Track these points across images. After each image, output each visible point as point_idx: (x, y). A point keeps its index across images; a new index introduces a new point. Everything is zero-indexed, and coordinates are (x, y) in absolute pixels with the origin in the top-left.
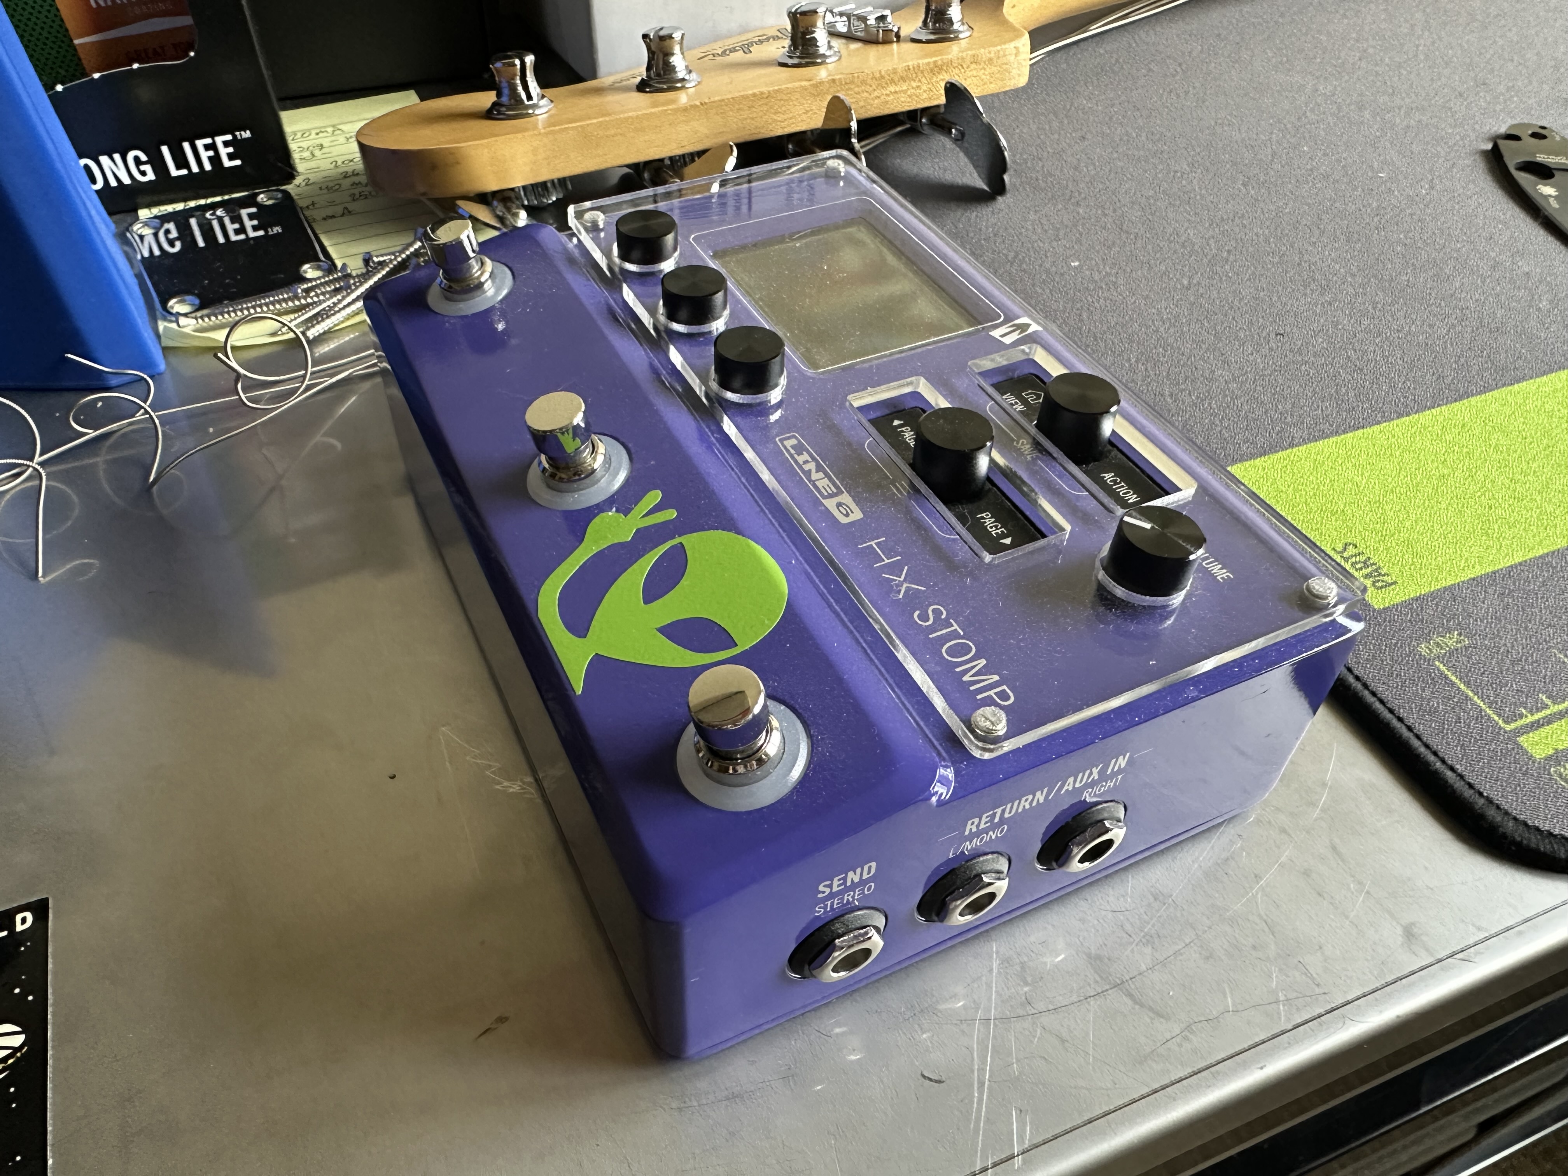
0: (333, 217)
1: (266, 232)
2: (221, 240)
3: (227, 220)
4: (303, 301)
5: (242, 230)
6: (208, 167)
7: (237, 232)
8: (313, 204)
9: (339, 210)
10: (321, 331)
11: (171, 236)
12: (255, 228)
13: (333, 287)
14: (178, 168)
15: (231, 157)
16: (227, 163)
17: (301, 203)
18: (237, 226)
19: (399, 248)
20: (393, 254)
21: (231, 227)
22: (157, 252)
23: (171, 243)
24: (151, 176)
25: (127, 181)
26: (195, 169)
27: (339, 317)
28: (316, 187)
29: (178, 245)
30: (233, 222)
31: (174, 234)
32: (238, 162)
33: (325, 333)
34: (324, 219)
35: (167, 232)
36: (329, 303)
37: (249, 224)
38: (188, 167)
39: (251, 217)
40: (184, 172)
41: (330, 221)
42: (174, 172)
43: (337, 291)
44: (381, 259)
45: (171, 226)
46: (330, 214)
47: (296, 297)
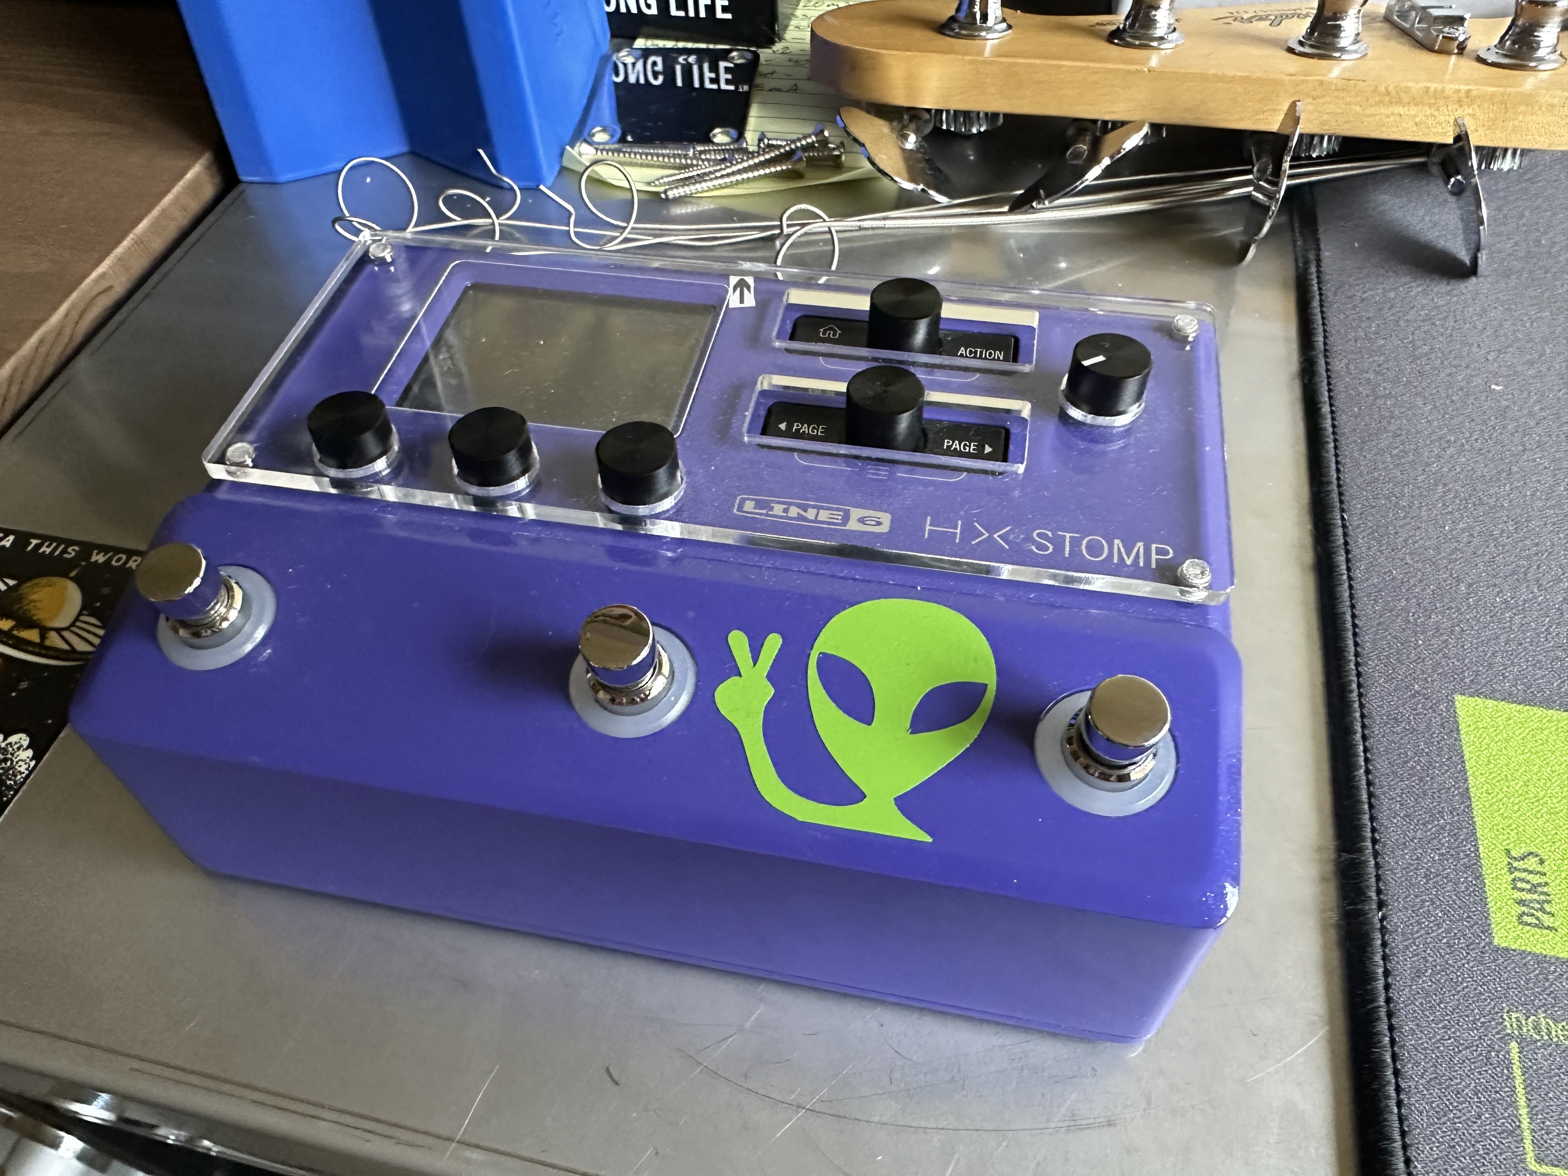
0: (779, 90)
1: (737, 88)
2: (697, 84)
3: (706, 66)
4: (689, 162)
5: (715, 81)
6: (703, 14)
7: (712, 81)
8: (773, 73)
9: (788, 84)
10: (683, 194)
11: (656, 69)
12: (728, 82)
13: (723, 157)
14: (678, 9)
15: (725, 9)
16: (720, 15)
17: (762, 69)
18: (713, 75)
19: (794, 137)
20: (787, 141)
21: (708, 75)
22: (642, 81)
23: (655, 75)
24: (654, 11)
25: (634, 10)
26: (692, 14)
27: (704, 185)
28: (788, 57)
29: (661, 78)
30: (711, 71)
31: (659, 67)
32: (729, 16)
33: (686, 196)
34: (771, 90)
35: (654, 64)
36: (707, 170)
37: (724, 76)
38: (686, 10)
39: (727, 70)
40: (682, 14)
41: (774, 93)
42: (674, 12)
43: (724, 160)
44: (774, 142)
45: (659, 60)
46: (778, 87)
47: (686, 157)
